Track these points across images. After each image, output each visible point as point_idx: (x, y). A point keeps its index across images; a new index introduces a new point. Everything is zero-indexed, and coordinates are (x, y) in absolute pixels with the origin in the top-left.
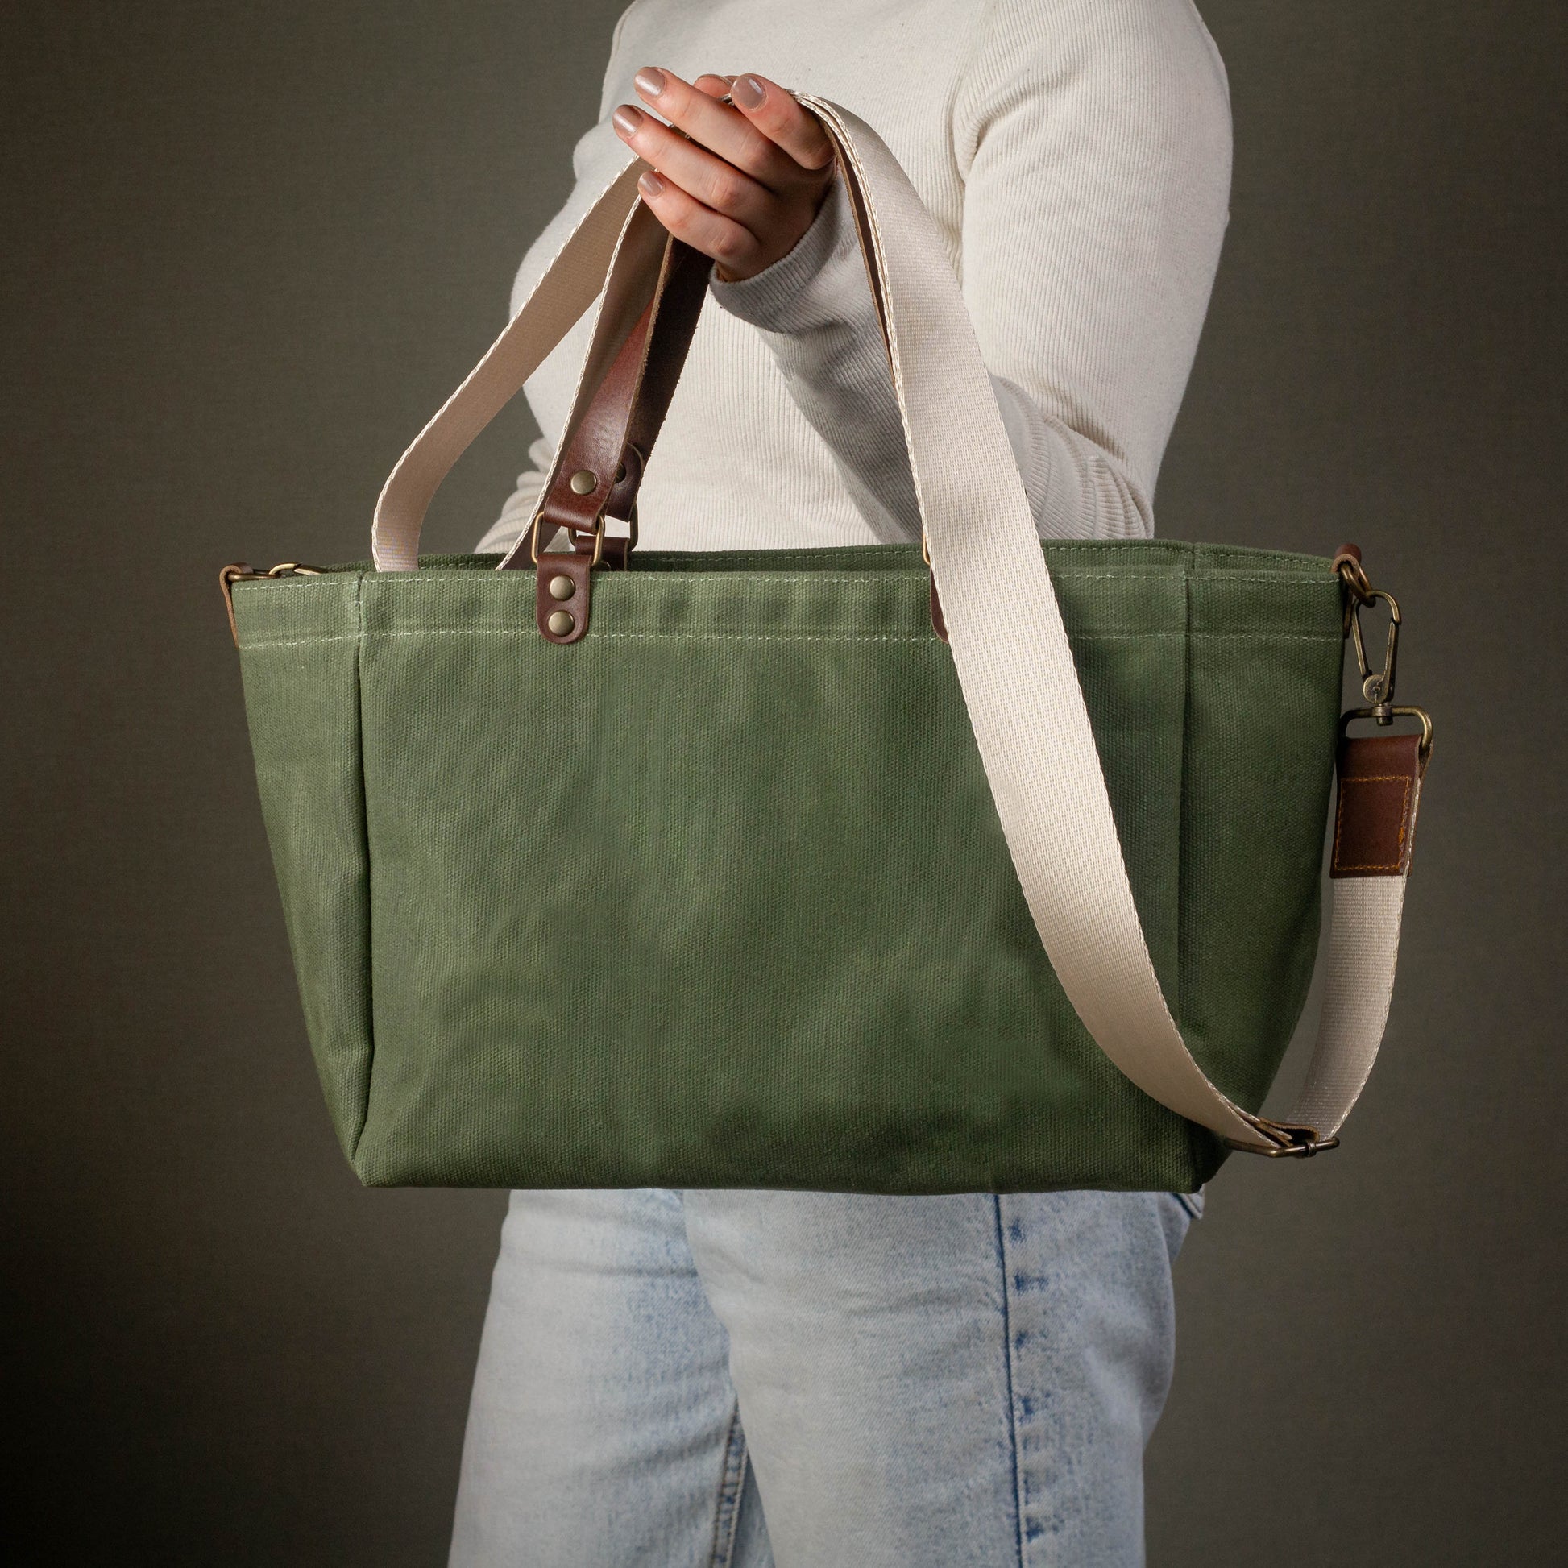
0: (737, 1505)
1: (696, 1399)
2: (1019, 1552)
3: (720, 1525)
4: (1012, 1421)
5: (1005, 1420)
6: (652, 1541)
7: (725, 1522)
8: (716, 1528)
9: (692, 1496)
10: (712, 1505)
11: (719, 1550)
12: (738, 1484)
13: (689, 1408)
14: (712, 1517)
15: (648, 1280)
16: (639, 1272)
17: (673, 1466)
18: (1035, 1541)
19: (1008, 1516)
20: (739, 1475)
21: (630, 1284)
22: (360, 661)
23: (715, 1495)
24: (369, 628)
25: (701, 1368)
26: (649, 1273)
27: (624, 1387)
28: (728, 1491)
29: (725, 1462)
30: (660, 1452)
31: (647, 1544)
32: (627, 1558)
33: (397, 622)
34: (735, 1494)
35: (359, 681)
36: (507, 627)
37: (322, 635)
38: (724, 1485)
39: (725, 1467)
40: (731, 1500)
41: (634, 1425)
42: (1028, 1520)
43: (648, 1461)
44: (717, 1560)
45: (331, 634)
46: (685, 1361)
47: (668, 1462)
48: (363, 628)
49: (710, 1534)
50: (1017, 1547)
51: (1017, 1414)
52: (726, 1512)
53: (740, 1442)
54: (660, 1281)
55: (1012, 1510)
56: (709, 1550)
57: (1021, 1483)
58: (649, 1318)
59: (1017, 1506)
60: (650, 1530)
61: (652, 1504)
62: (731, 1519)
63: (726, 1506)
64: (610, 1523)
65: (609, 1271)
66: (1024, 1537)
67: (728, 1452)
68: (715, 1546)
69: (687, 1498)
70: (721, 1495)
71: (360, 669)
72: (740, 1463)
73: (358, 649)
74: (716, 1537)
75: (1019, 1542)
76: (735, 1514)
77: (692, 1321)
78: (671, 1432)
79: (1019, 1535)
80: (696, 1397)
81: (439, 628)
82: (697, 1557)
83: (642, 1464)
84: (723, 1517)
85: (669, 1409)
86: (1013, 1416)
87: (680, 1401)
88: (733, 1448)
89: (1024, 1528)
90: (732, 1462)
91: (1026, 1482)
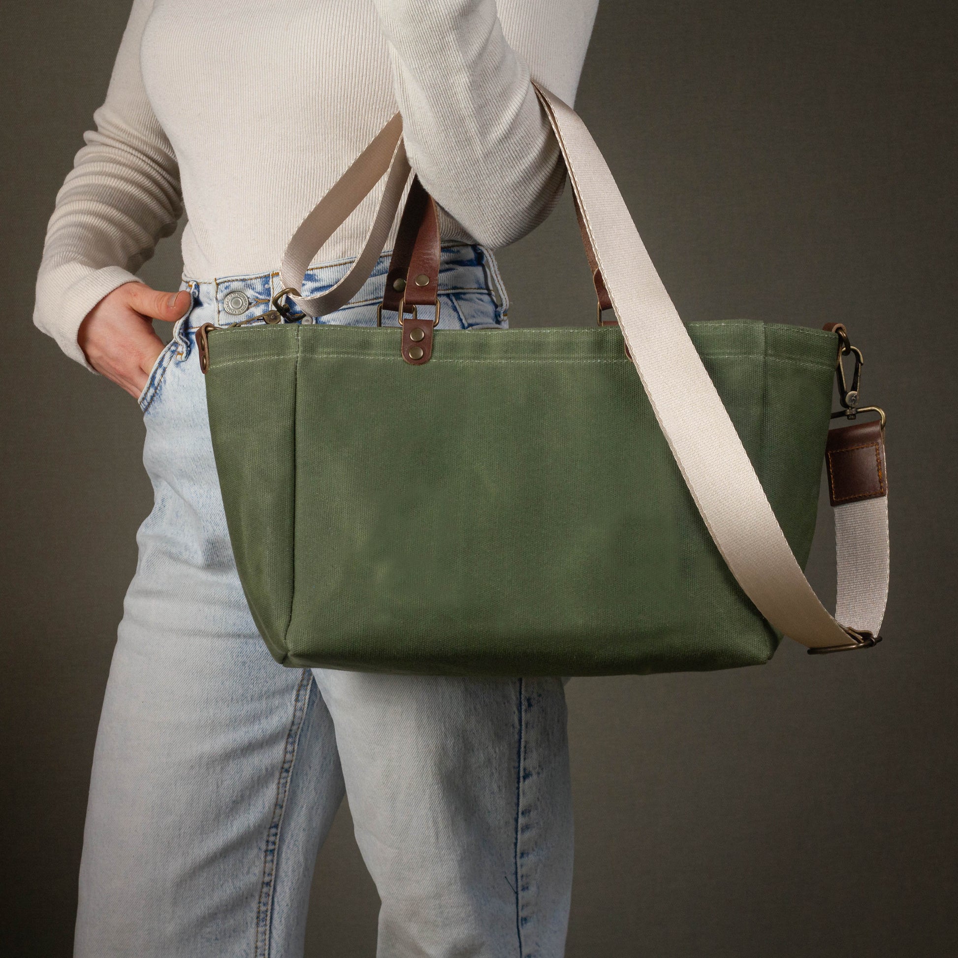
0: (290, 774)
1: (271, 712)
2: (518, 788)
3: (281, 786)
4: (520, 712)
5: (517, 712)
6: (242, 796)
7: (283, 784)
8: (278, 788)
9: (267, 769)
10: (277, 774)
11: (280, 802)
12: (292, 761)
13: (267, 717)
14: (276, 781)
15: (242, 640)
16: (239, 636)
17: (256, 752)
18: (527, 782)
19: (514, 767)
20: (293, 756)
21: (233, 643)
22: (298, 368)
23: (279, 768)
24: (303, 352)
25: (274, 693)
26: (244, 636)
27: (228, 706)
28: (286, 766)
29: (286, 748)
30: (250, 744)
31: (239, 799)
32: (227, 808)
33: (320, 350)
34: (290, 767)
35: (296, 379)
36: (384, 355)
37: (273, 355)
38: (284, 762)
39: (286, 751)
40: (287, 771)
41: (234, 728)
42: (525, 769)
43: (242, 750)
44: (278, 807)
45: (278, 355)
46: (265, 689)
47: (253, 750)
48: (300, 351)
49: (275, 791)
50: (517, 785)
51: (523, 707)
52: (284, 778)
53: (294, 736)
54: (251, 641)
55: (517, 765)
56: (274, 801)
57: (522, 749)
58: (244, 663)
59: (519, 762)
60: (242, 791)
61: (243, 775)
62: (286, 782)
63: (284, 774)
64: (218, 787)
65: (219, 636)
66: (521, 779)
67: (287, 742)
68: (277, 798)
69: (264, 771)
70: (282, 768)
71: (297, 372)
72: (294, 749)
73: (297, 362)
74: (278, 794)
75: (518, 782)
76: (289, 780)
77: (270, 664)
78: (256, 731)
79: (519, 778)
80: (271, 710)
81: (345, 354)
82: (267, 805)
83: (239, 752)
84: (282, 781)
85: (255, 718)
86: (521, 709)
87: (261, 713)
88: (290, 740)
89: (522, 774)
90: (290, 748)
91: (525, 747)
